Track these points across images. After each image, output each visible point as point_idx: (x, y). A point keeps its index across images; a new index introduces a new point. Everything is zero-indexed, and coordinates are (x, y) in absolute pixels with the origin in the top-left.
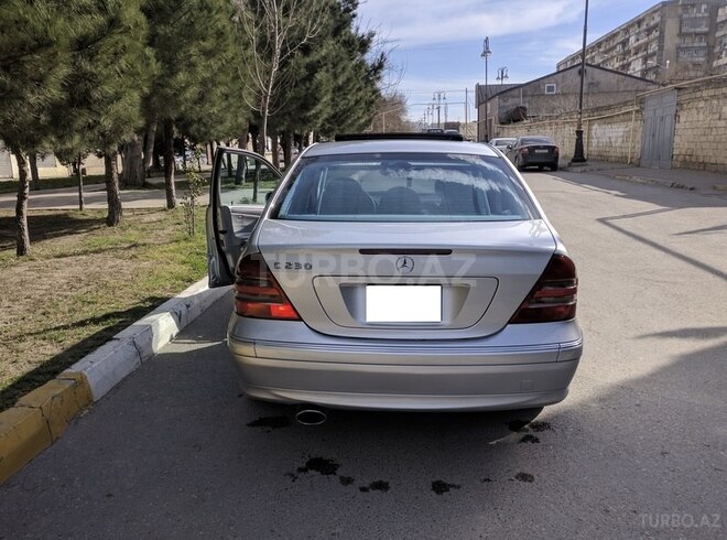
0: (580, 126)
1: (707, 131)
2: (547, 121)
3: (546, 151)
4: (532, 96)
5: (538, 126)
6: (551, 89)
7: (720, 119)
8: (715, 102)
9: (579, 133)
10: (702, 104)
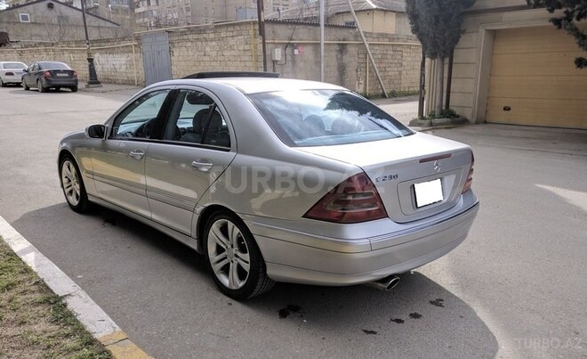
0: (89, 54)
1: (197, 64)
2: (42, 48)
3: (67, 75)
4: (9, 23)
5: (31, 51)
6: (25, 18)
7: (205, 55)
8: (199, 43)
9: (91, 60)
10: (189, 44)
